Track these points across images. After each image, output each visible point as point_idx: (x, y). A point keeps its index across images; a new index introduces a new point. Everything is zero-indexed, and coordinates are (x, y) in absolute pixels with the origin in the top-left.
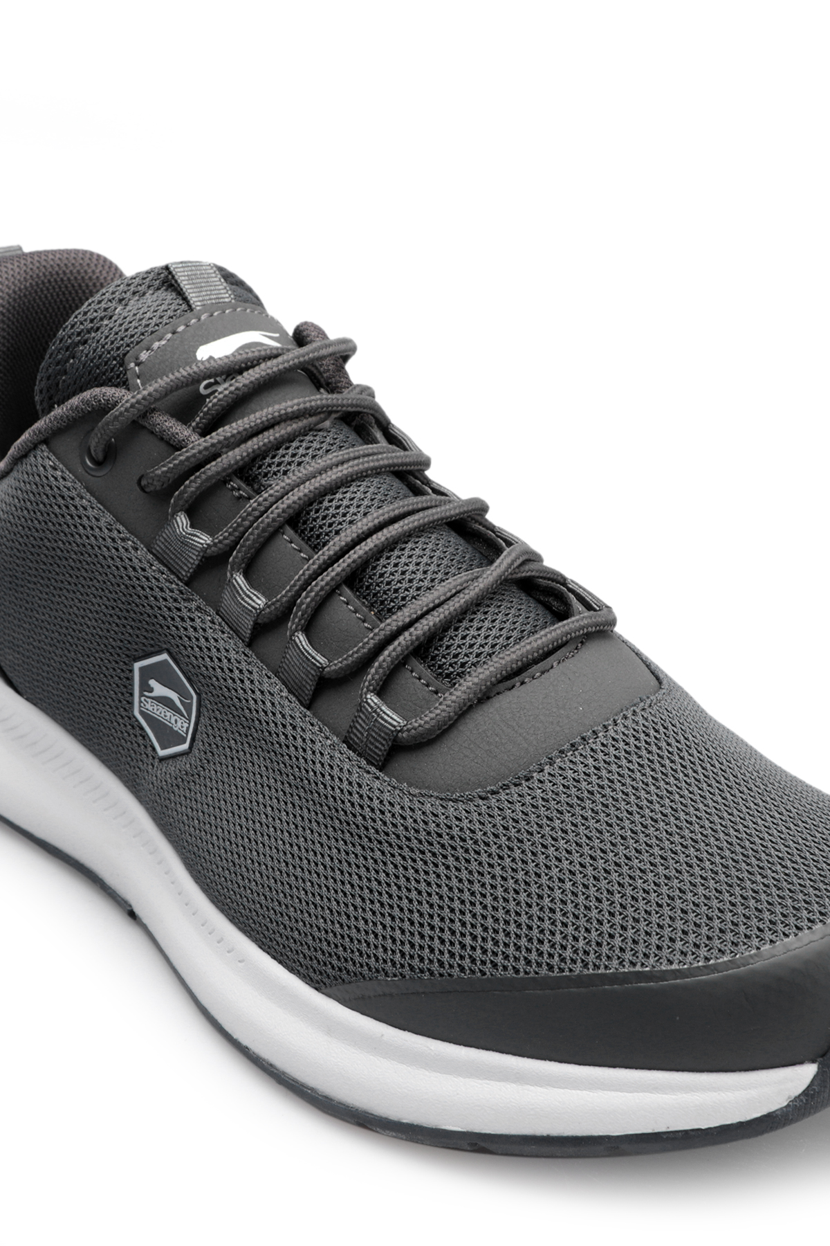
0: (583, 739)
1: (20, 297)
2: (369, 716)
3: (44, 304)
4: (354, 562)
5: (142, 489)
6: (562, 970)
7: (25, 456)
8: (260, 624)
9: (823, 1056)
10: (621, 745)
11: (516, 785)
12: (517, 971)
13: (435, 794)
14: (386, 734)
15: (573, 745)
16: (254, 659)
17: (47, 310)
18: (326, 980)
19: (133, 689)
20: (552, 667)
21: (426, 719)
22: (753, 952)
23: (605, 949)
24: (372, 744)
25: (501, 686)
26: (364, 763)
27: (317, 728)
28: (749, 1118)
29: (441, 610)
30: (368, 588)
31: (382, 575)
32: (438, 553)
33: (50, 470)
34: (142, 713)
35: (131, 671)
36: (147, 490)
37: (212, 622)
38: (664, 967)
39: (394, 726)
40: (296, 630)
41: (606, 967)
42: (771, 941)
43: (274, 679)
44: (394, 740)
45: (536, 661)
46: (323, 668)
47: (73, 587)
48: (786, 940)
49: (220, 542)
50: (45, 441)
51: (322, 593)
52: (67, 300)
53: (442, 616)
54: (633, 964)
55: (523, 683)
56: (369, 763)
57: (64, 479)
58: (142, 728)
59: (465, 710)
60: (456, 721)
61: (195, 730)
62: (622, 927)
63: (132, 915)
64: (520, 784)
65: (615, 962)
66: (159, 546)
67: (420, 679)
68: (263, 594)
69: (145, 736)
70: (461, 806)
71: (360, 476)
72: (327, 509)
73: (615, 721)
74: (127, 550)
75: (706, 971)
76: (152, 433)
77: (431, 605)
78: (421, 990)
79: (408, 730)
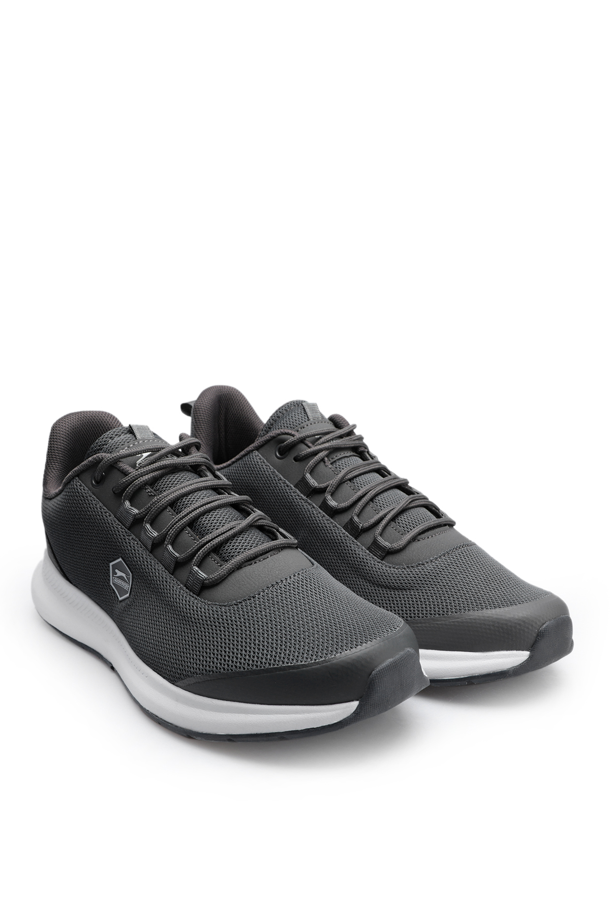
0: (277, 583)
1: (75, 428)
2: (193, 575)
3: (86, 431)
4: (191, 518)
5: (114, 492)
6: (261, 667)
7: (69, 482)
8: (154, 543)
9: (361, 698)
10: (292, 585)
11: (249, 600)
12: (244, 669)
13: (218, 604)
14: (200, 581)
15: (272, 585)
16: (153, 557)
17: (87, 434)
18: (176, 680)
19: (110, 574)
20: (268, 557)
21: (215, 575)
22: (333, 656)
23: (277, 658)
24: (195, 586)
25: (246, 564)
26: (191, 594)
27: (175, 582)
28: (332, 723)
29: (224, 535)
30: (198, 529)
31: (203, 524)
32: (226, 517)
33: (79, 486)
34: (113, 584)
35: (109, 567)
36: (116, 492)
37: (137, 544)
38: (299, 663)
39: (203, 578)
40: (168, 544)
41: (278, 665)
42: (341, 653)
43: (160, 564)
44: (203, 584)
45: (261, 555)
46: (178, 558)
47: (87, 534)
48: (346, 652)
49: (141, 513)
50: (78, 476)
51: (178, 529)
52: (95, 430)
53: (224, 537)
54: (287, 663)
55: (255, 563)
56: (193, 593)
57: (84, 490)
58: (114, 590)
59: (231, 572)
60: (228, 576)
61: (131, 588)
62: (285, 650)
63: (112, 668)
64: (251, 599)
65: (281, 663)
66: (118, 515)
67: (214, 561)
68: (157, 532)
69: (114, 592)
70: (227, 608)
71: (199, 489)
72: (184, 502)
73: (290, 577)
74: (106, 516)
75: (314, 664)
76: (119, 470)
77: (220, 533)
78: (209, 679)
79: (208, 580)
